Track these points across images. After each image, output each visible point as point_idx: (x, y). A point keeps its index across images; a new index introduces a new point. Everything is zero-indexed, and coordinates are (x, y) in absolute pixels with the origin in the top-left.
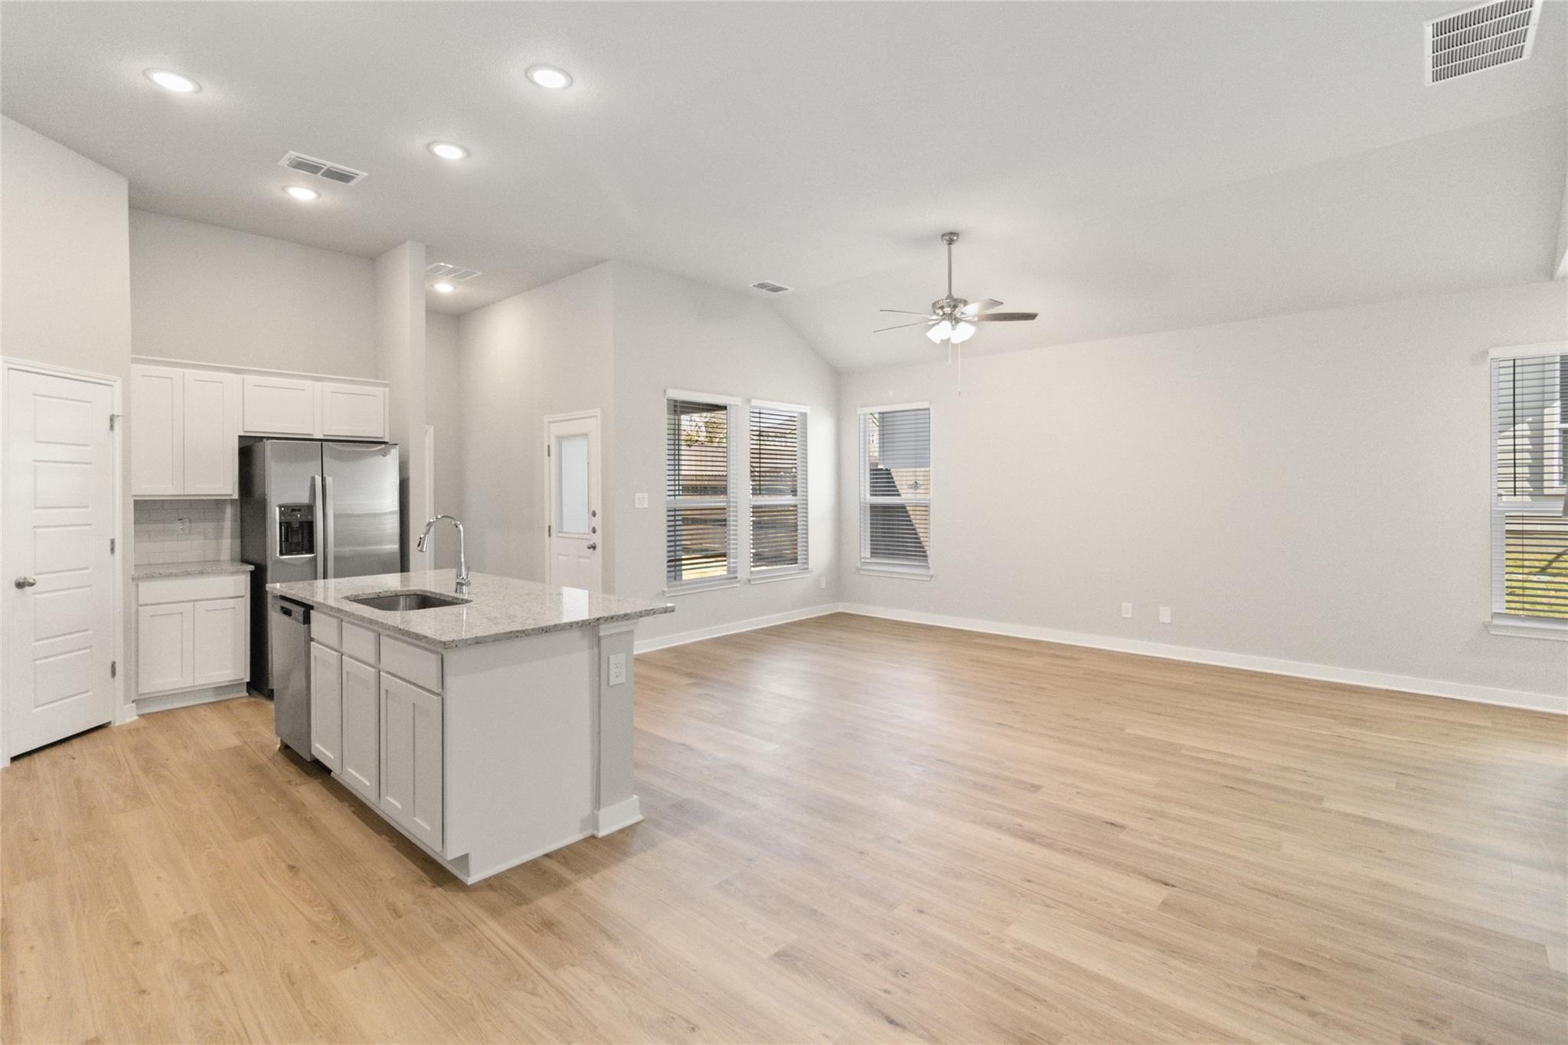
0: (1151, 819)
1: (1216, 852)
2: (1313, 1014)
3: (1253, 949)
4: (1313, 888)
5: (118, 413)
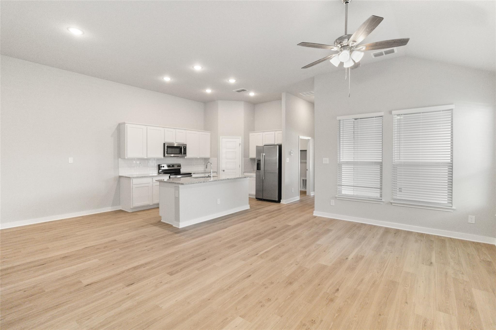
0: (128, 294)
1: (92, 302)
2: (20, 290)
3: (46, 291)
4: (49, 317)
5: (241, 143)
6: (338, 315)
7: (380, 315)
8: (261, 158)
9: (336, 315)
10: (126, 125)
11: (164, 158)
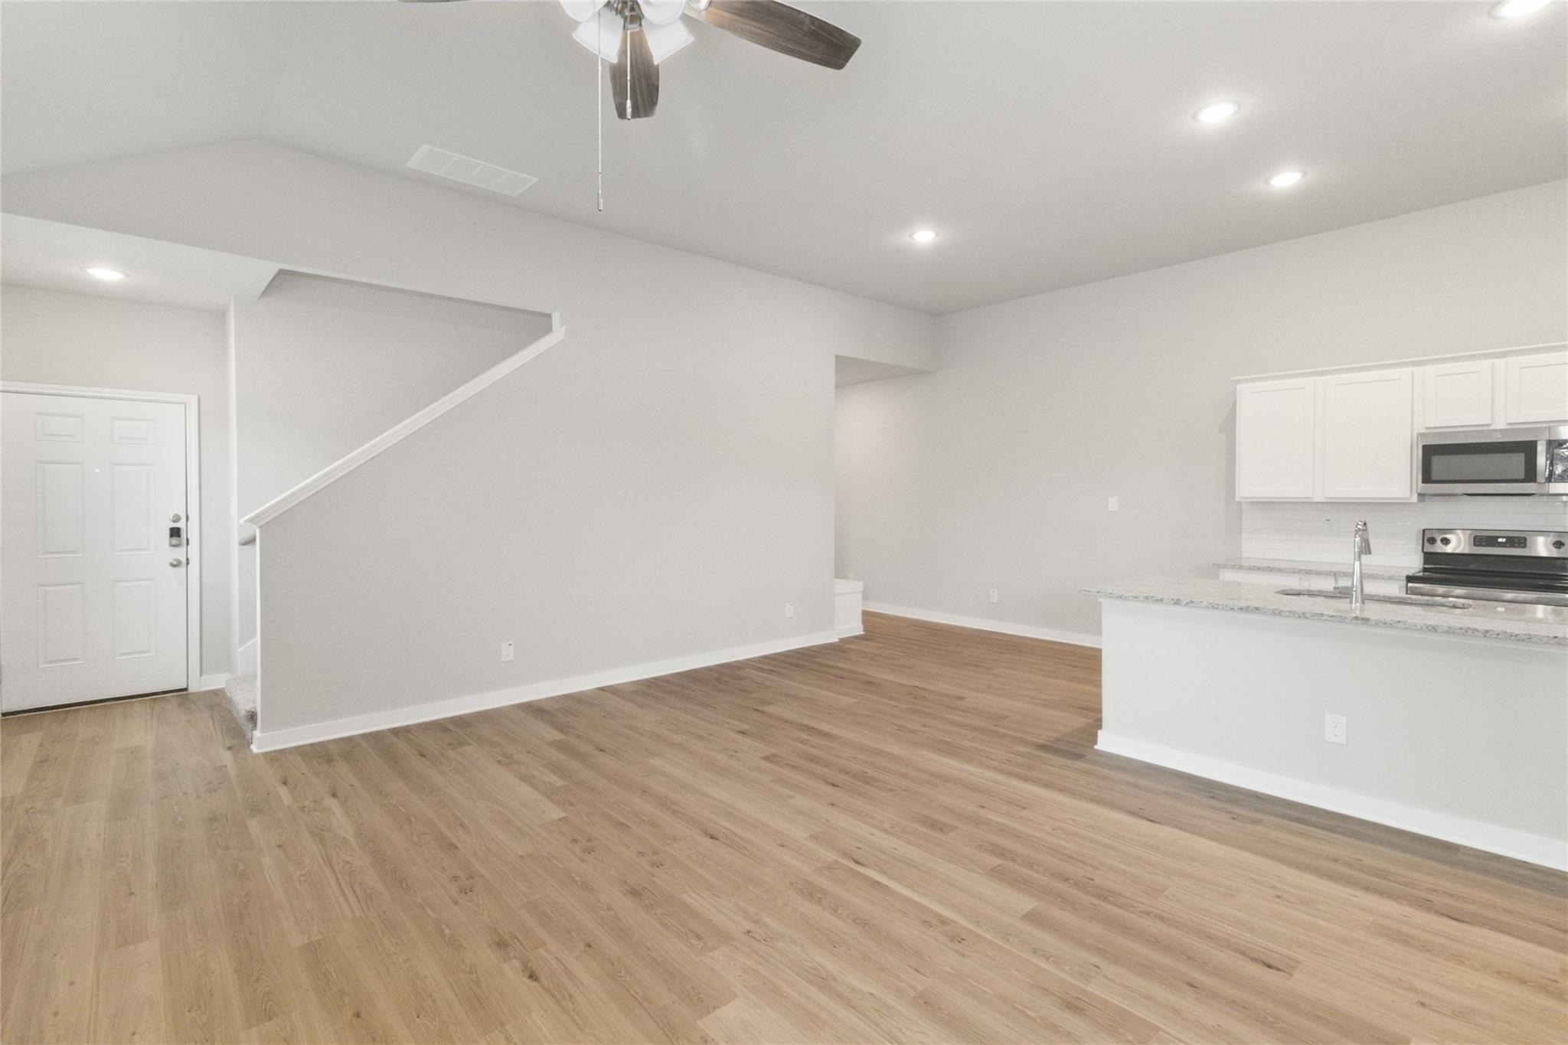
6: (445, 935)
7: (358, 1015)
9: (447, 931)
10: (1238, 386)
11: (1418, 502)
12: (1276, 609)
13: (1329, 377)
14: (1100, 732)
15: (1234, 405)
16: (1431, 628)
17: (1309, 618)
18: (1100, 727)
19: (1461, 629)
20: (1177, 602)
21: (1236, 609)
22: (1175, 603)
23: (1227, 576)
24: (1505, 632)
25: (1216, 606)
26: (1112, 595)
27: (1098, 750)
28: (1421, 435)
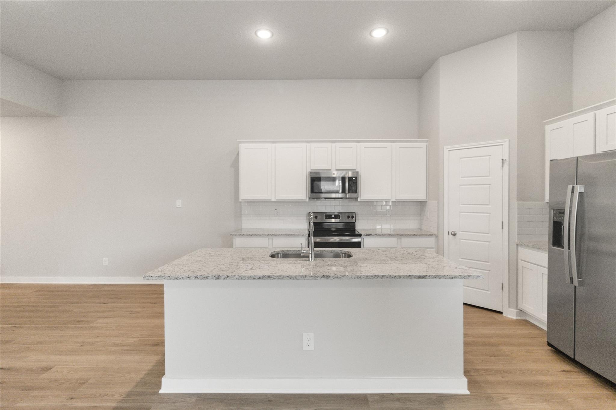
5: (506, 157)
8: (564, 203)
10: (240, 144)
11: (309, 201)
12: (280, 276)
13: (277, 144)
14: (163, 379)
15: (238, 154)
16: (359, 278)
17: (298, 279)
18: (164, 374)
19: (372, 276)
20: (218, 278)
21: (256, 278)
22: (217, 279)
23: (238, 242)
24: (390, 276)
25: (244, 278)
26: (170, 277)
27: (162, 394)
28: (310, 173)
